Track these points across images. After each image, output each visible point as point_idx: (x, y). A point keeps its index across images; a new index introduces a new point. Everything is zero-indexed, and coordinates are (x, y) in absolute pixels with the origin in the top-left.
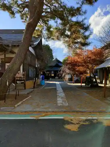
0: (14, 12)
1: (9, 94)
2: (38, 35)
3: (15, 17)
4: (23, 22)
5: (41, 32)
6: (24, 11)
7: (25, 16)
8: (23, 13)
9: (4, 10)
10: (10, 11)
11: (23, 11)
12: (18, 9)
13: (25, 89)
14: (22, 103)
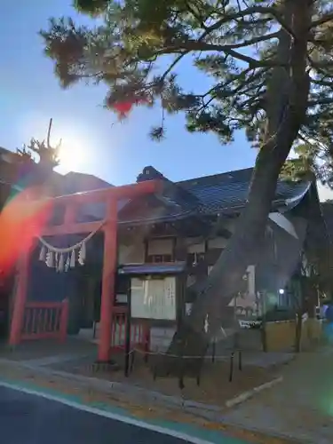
0: (230, 127)
1: (213, 359)
2: (299, 175)
3: (233, 140)
4: (252, 147)
5: (310, 162)
6: (255, 119)
7: (259, 130)
8: (252, 125)
9: (204, 130)
10: (219, 129)
11: (251, 120)
12: (240, 117)
13: (265, 349)
14: (250, 398)
